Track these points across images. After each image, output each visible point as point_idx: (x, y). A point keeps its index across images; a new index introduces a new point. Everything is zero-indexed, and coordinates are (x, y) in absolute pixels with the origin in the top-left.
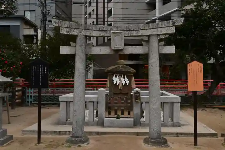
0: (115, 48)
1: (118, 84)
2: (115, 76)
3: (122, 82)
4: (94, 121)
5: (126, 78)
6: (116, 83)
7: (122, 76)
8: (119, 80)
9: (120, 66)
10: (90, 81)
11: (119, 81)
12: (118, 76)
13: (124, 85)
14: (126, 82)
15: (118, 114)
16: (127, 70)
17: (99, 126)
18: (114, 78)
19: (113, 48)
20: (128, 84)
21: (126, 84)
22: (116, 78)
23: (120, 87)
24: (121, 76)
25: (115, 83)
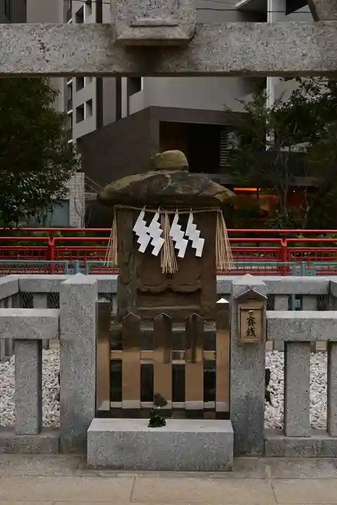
0: (138, 34)
1: (155, 252)
2: (142, 215)
3: (175, 242)
4: (40, 429)
5: (191, 226)
6: (150, 248)
7: (176, 218)
8: (162, 236)
9: (167, 174)
10: (75, 233)
11: (162, 241)
12: (157, 217)
13: (181, 255)
14: (190, 242)
15: (156, 391)
16: (196, 191)
17: (63, 457)
18: (139, 227)
19: (126, 33)
20: (199, 254)
21: (190, 250)
22: (148, 225)
23: (167, 263)
24: (171, 218)
25: (142, 249)
